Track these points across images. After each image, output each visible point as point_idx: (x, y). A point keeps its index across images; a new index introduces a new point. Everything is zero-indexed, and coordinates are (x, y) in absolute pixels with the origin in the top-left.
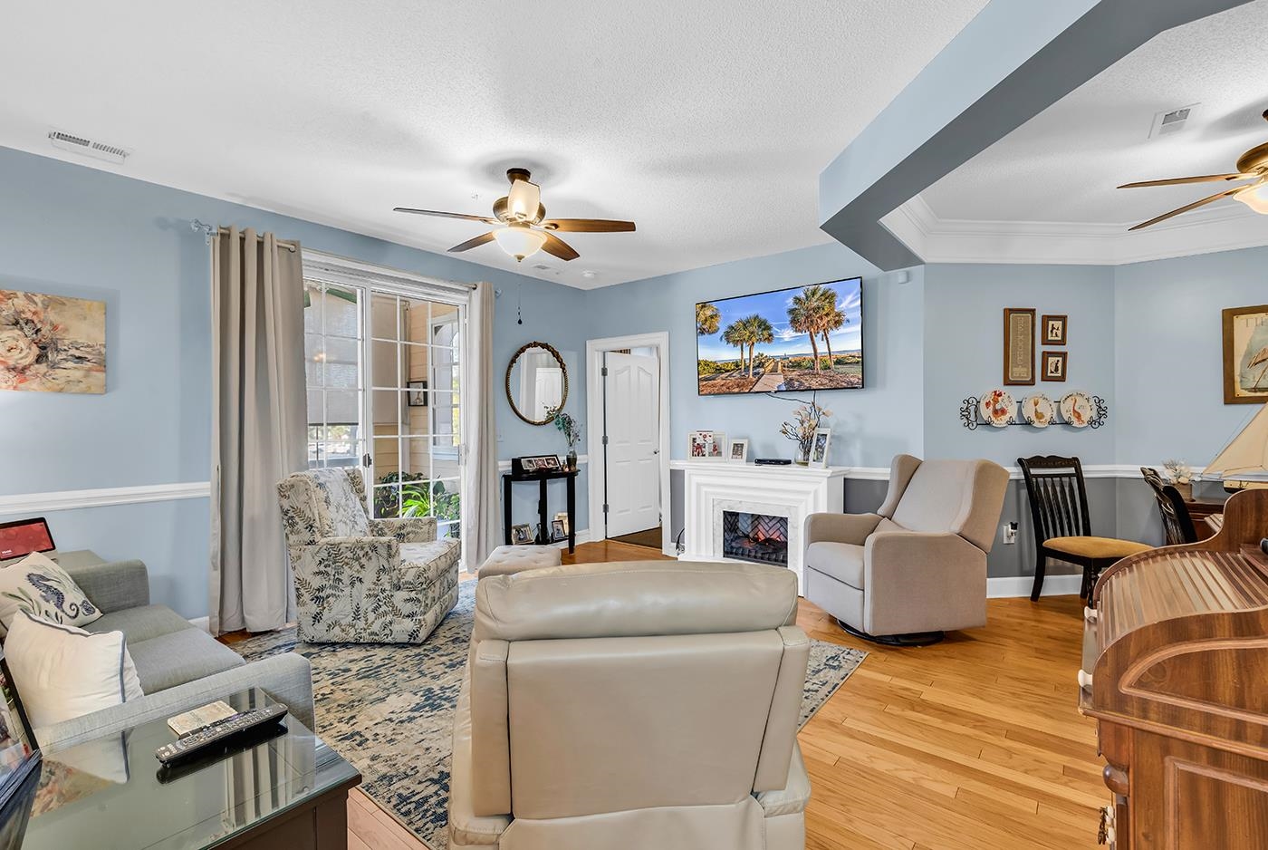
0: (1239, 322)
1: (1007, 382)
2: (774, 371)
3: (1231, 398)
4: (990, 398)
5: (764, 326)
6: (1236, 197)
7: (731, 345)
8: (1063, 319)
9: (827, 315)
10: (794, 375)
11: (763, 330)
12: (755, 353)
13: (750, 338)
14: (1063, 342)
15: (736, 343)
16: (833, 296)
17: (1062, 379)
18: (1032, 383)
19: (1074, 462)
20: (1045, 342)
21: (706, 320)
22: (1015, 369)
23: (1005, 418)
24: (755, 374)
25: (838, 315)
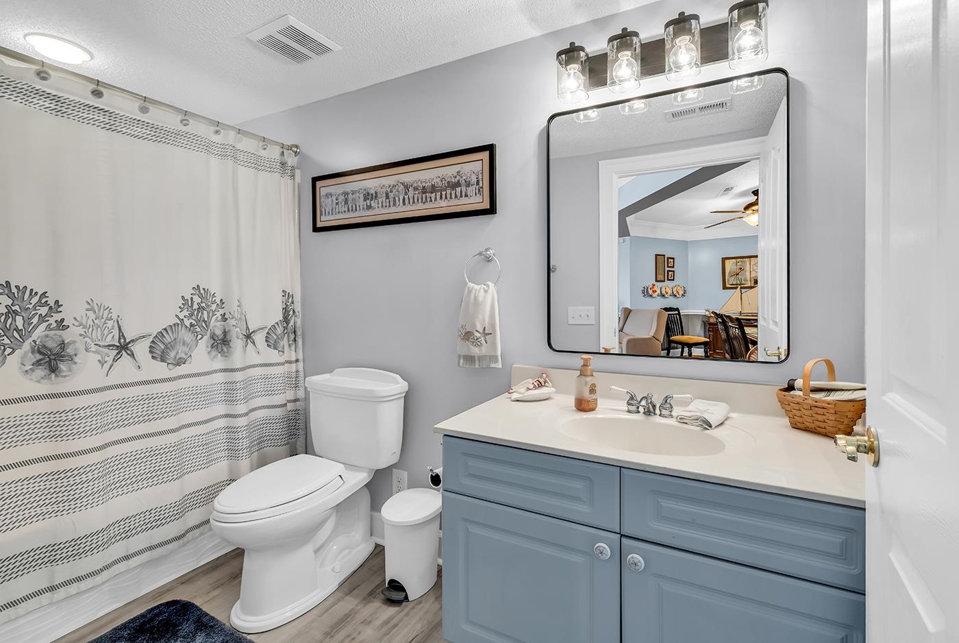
0: (727, 262)
1: (657, 281)
3: (725, 288)
4: (651, 287)
6: (744, 219)
8: (673, 259)
14: (673, 267)
17: (673, 280)
18: (664, 281)
19: (677, 309)
20: (668, 267)
22: (659, 276)
23: (656, 294)
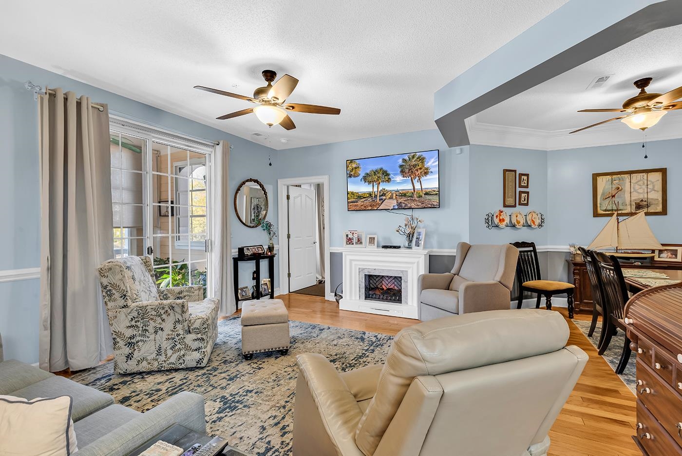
0: (599, 179)
1: (505, 206)
2: (391, 198)
3: (596, 214)
4: (497, 214)
5: (386, 174)
6: (622, 121)
7: (367, 183)
8: (527, 175)
9: (420, 169)
10: (401, 200)
11: (384, 175)
12: (380, 188)
13: (377, 180)
14: (527, 187)
15: (369, 182)
16: (424, 158)
17: (527, 204)
18: (515, 206)
19: (532, 245)
20: (520, 186)
21: (353, 169)
22: (508, 199)
23: (505, 223)
24: (380, 200)
25: (427, 169)
